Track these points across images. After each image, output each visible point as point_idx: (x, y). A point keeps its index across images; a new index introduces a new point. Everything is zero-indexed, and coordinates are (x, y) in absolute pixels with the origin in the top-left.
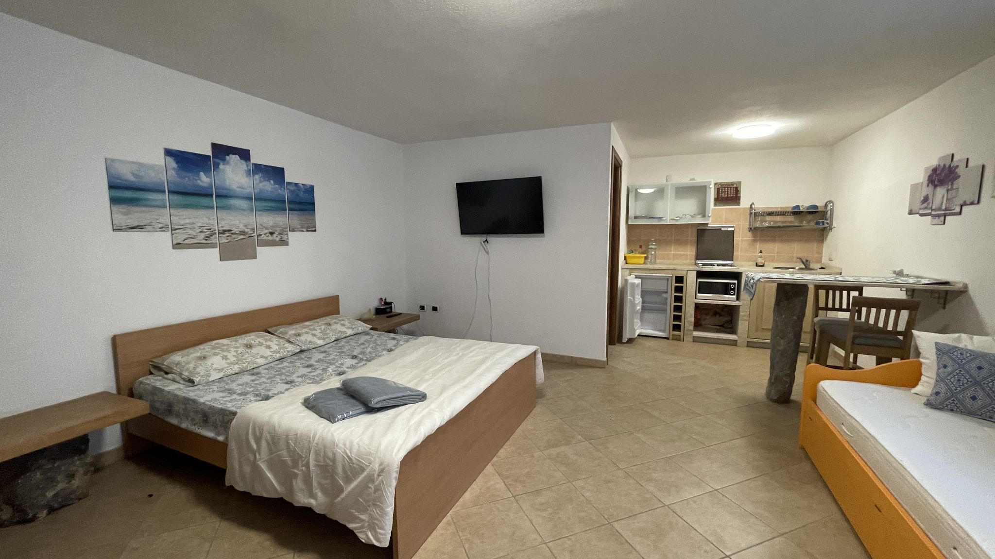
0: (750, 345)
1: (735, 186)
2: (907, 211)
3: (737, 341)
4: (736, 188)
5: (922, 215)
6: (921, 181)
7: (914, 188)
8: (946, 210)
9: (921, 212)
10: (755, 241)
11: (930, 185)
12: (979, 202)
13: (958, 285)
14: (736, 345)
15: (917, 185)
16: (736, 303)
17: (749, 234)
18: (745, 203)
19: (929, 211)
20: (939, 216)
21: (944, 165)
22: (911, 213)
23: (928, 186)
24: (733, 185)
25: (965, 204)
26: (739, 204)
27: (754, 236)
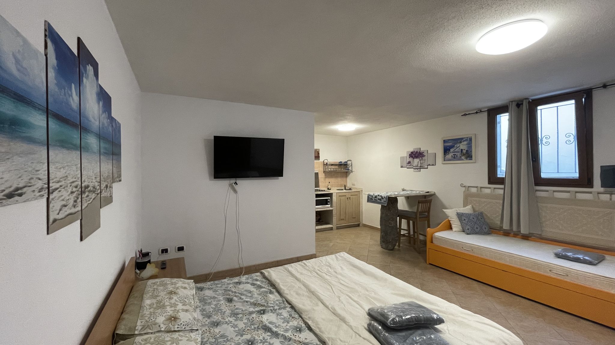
0: (338, 228)
1: (317, 151)
2: (400, 167)
3: (332, 227)
4: (318, 152)
5: (407, 168)
6: (406, 156)
7: (402, 158)
8: (420, 167)
9: (407, 167)
10: (326, 177)
11: (411, 157)
12: (435, 165)
13: (432, 192)
14: (332, 230)
15: (403, 157)
16: (331, 209)
17: (324, 174)
18: (322, 159)
19: (412, 167)
20: (417, 169)
21: (417, 151)
22: (402, 167)
23: (410, 158)
24: (317, 150)
25: (429, 165)
26: (319, 160)
27: (325, 175)
